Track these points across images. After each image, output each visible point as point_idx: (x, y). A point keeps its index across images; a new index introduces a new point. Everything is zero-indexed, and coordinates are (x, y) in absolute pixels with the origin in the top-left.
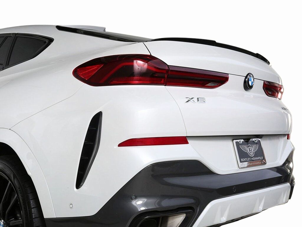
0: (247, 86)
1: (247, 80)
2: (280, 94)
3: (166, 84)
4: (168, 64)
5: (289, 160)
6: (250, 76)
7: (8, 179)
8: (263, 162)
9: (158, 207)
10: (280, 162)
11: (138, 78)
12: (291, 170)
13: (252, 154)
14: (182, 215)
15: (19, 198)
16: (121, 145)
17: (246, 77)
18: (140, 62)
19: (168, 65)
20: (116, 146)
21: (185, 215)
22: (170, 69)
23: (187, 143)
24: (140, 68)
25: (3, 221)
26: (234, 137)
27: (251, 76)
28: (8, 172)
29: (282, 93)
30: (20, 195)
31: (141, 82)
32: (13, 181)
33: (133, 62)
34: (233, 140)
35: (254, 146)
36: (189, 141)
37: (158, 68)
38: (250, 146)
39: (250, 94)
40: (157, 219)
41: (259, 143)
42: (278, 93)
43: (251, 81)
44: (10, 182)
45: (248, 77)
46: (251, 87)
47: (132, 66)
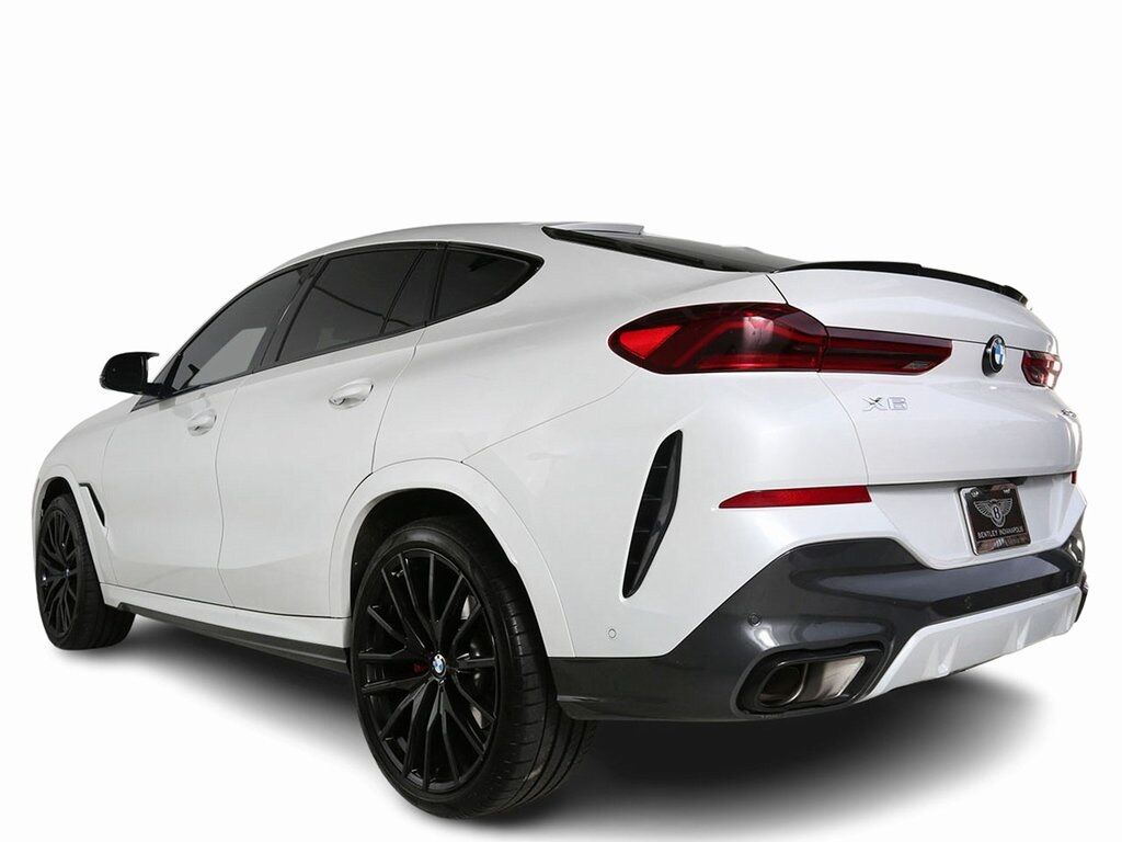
0: (990, 366)
1: (990, 350)
2: (1051, 377)
3: (820, 368)
4: (826, 325)
5: (1075, 535)
6: (997, 342)
7: (456, 569)
8: (1023, 539)
9: (796, 642)
10: (1057, 538)
11: (753, 356)
12: (1081, 555)
13: (999, 520)
14: (857, 659)
15: (485, 610)
16: (724, 505)
17: (989, 345)
18: (759, 319)
19: (826, 327)
20: (715, 508)
21: (863, 659)
22: (830, 335)
23: (868, 500)
24: (757, 330)
25: (441, 657)
26: (959, 485)
27: (1000, 341)
28: (457, 554)
29: (1057, 374)
30: (488, 606)
31: (757, 365)
32: (471, 575)
33: (742, 321)
34: (959, 490)
35: (1004, 502)
36: (871, 495)
37: (796, 331)
38: (994, 503)
39: (994, 382)
40: (800, 667)
41: (1014, 496)
42: (1046, 374)
43: (999, 353)
44: (462, 576)
45: (994, 344)
46: (998, 367)
47: (740, 330)
